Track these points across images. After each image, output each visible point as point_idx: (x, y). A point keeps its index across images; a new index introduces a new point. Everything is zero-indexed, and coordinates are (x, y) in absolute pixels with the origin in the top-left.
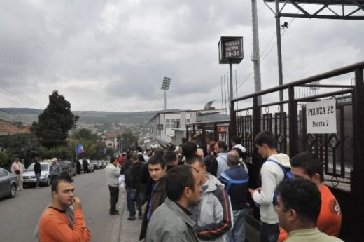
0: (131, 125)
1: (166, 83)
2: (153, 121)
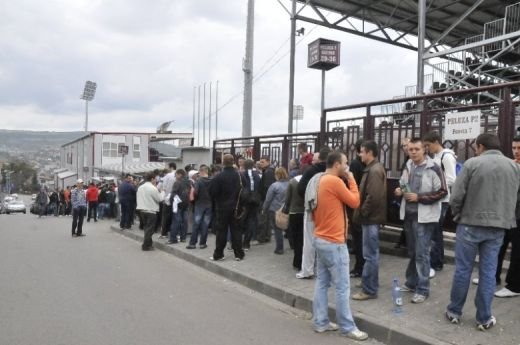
0: (19, 152)
1: (90, 90)
2: (75, 145)
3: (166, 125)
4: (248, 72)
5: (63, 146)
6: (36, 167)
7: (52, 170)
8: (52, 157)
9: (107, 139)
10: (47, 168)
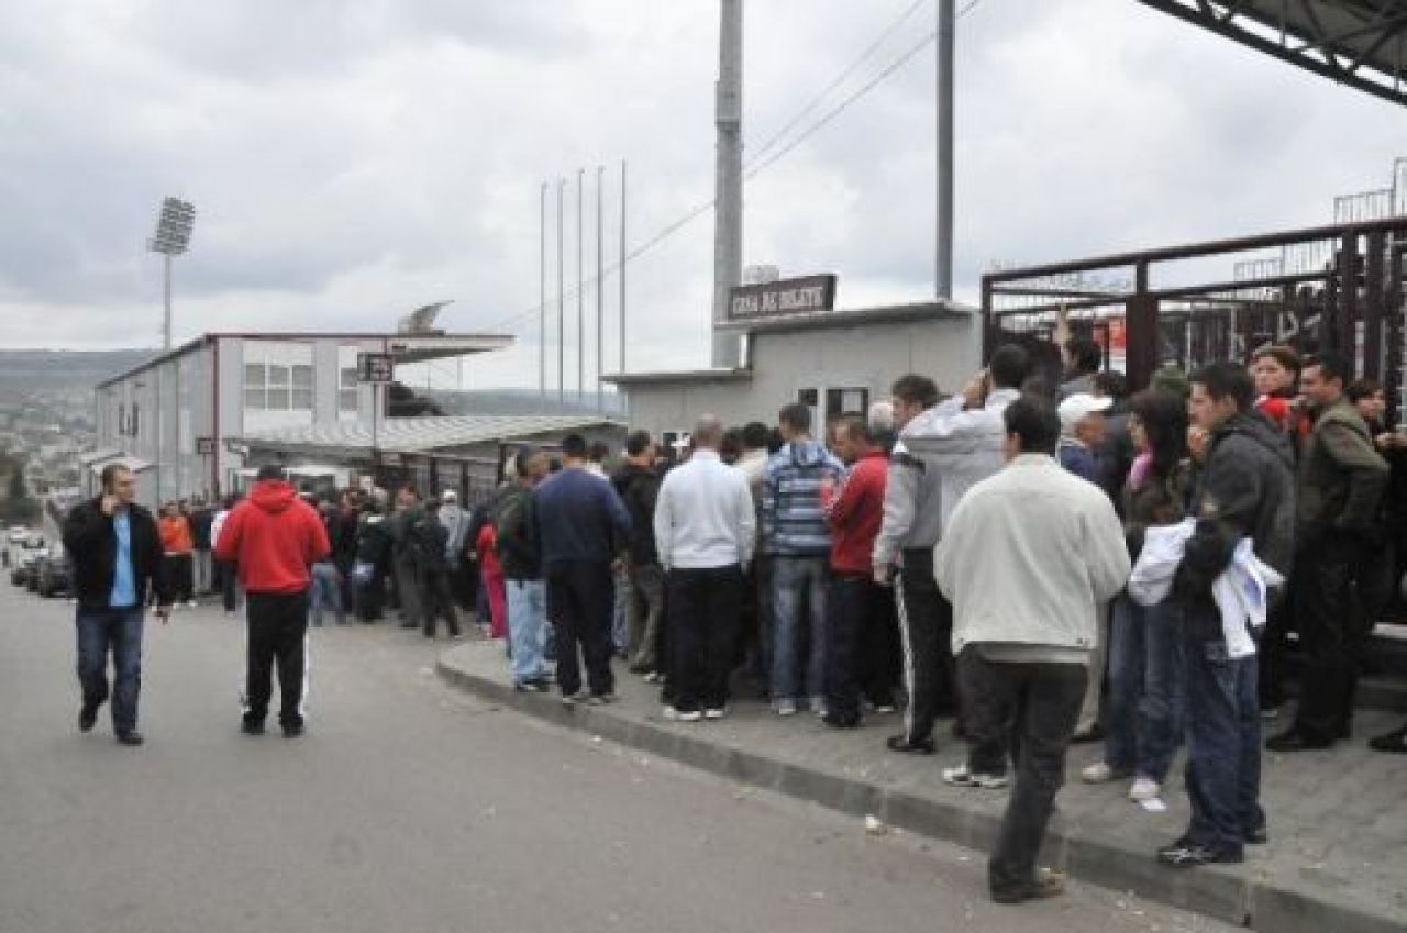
1: (175, 225)
2: (147, 377)
3: (425, 313)
4: (730, 131)
5: (105, 386)
6: (17, 449)
7: (63, 457)
8: (62, 423)
9: (255, 353)
10: (49, 451)
